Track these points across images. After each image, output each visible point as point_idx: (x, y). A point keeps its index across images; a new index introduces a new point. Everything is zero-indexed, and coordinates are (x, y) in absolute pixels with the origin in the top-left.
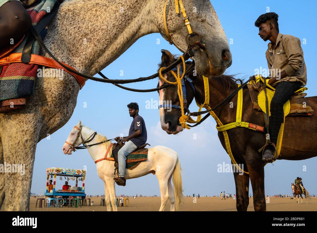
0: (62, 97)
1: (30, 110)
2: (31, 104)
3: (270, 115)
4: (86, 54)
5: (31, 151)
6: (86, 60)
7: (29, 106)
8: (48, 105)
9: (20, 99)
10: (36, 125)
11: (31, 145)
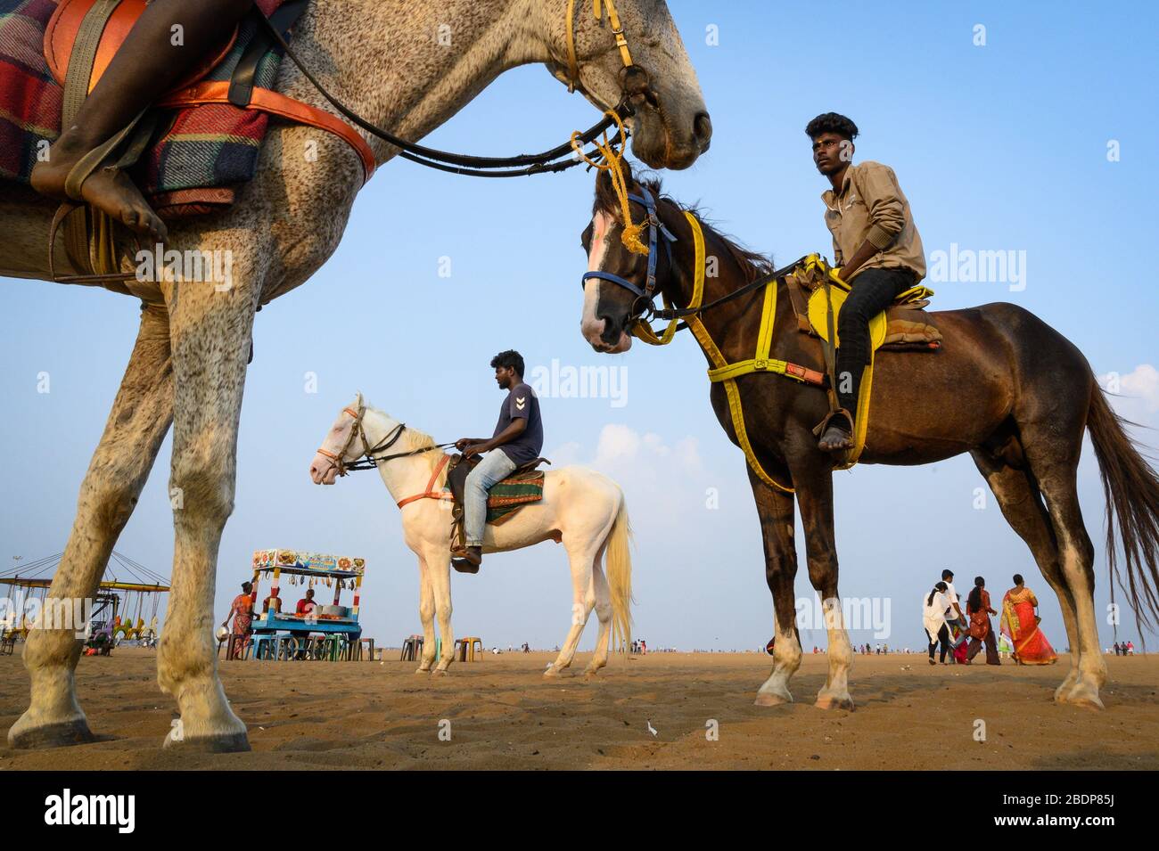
0: (324, 195)
1: (244, 219)
2: (244, 206)
3: (837, 344)
4: (379, 96)
5: (243, 317)
6: (380, 110)
7: (242, 210)
8: (288, 210)
9: (219, 191)
10: (257, 255)
11: (242, 303)
